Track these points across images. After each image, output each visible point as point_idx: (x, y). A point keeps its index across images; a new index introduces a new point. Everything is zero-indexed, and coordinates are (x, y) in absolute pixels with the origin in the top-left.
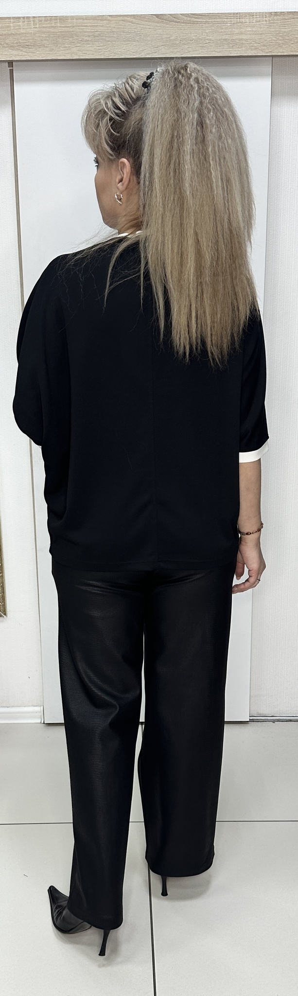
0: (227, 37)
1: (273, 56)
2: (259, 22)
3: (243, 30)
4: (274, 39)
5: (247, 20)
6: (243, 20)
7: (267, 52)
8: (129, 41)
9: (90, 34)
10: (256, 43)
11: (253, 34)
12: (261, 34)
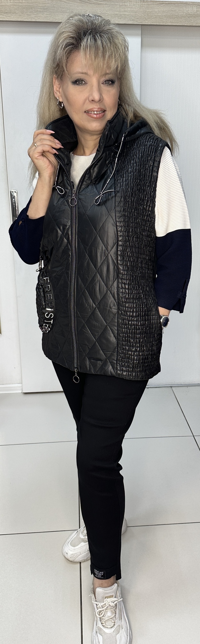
0: (117, 13)
1: (142, 25)
2: (135, 5)
3: (126, 9)
4: (143, 15)
5: (128, 4)
6: (126, 4)
7: (139, 23)
8: (64, 13)
9: (42, 8)
10: (133, 17)
11: (132, 12)
12: (136, 12)
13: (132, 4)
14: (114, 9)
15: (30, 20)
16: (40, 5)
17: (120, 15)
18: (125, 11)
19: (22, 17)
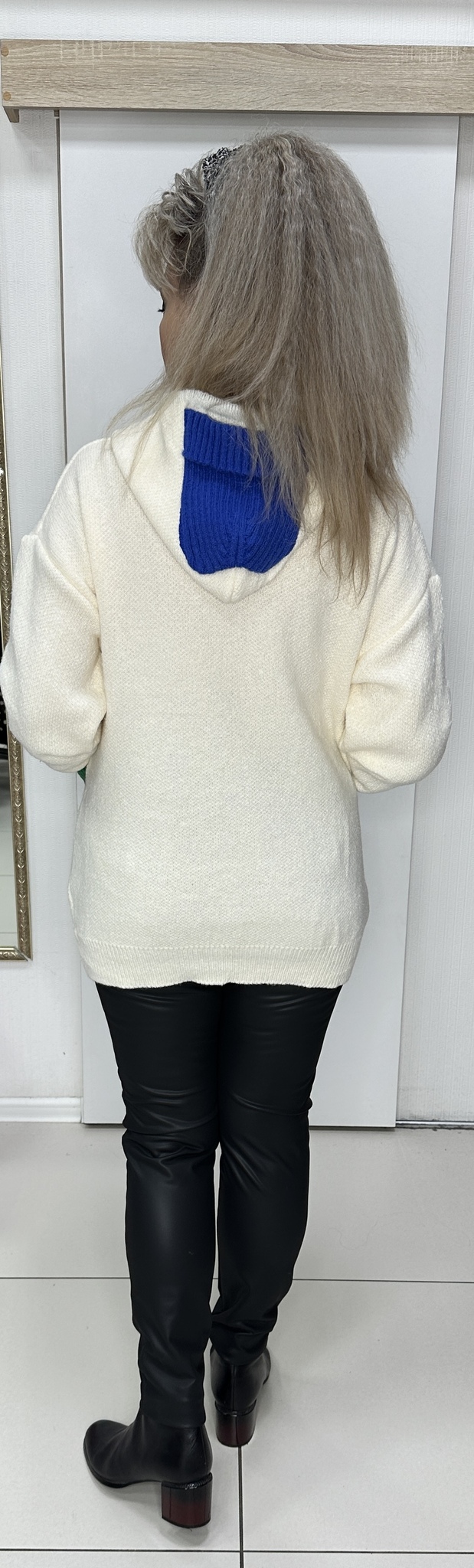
13: (437, 57)
14: (384, 72)
15: (148, 106)
16: (179, 65)
17: (403, 88)
18: (416, 79)
19: (127, 97)
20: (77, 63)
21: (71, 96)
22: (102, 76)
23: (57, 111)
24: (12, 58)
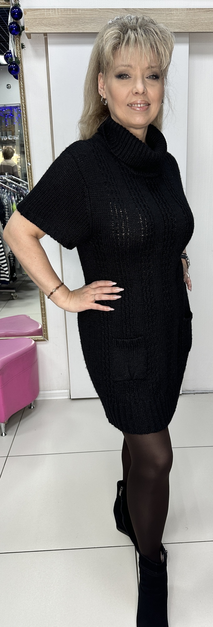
20: (51, 16)
21: (50, 28)
22: (61, 21)
23: (45, 34)
24: (28, 15)
